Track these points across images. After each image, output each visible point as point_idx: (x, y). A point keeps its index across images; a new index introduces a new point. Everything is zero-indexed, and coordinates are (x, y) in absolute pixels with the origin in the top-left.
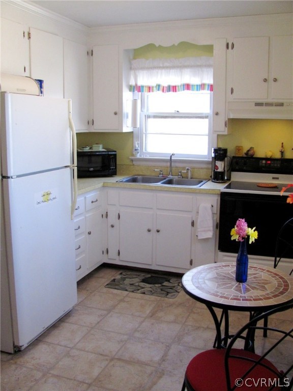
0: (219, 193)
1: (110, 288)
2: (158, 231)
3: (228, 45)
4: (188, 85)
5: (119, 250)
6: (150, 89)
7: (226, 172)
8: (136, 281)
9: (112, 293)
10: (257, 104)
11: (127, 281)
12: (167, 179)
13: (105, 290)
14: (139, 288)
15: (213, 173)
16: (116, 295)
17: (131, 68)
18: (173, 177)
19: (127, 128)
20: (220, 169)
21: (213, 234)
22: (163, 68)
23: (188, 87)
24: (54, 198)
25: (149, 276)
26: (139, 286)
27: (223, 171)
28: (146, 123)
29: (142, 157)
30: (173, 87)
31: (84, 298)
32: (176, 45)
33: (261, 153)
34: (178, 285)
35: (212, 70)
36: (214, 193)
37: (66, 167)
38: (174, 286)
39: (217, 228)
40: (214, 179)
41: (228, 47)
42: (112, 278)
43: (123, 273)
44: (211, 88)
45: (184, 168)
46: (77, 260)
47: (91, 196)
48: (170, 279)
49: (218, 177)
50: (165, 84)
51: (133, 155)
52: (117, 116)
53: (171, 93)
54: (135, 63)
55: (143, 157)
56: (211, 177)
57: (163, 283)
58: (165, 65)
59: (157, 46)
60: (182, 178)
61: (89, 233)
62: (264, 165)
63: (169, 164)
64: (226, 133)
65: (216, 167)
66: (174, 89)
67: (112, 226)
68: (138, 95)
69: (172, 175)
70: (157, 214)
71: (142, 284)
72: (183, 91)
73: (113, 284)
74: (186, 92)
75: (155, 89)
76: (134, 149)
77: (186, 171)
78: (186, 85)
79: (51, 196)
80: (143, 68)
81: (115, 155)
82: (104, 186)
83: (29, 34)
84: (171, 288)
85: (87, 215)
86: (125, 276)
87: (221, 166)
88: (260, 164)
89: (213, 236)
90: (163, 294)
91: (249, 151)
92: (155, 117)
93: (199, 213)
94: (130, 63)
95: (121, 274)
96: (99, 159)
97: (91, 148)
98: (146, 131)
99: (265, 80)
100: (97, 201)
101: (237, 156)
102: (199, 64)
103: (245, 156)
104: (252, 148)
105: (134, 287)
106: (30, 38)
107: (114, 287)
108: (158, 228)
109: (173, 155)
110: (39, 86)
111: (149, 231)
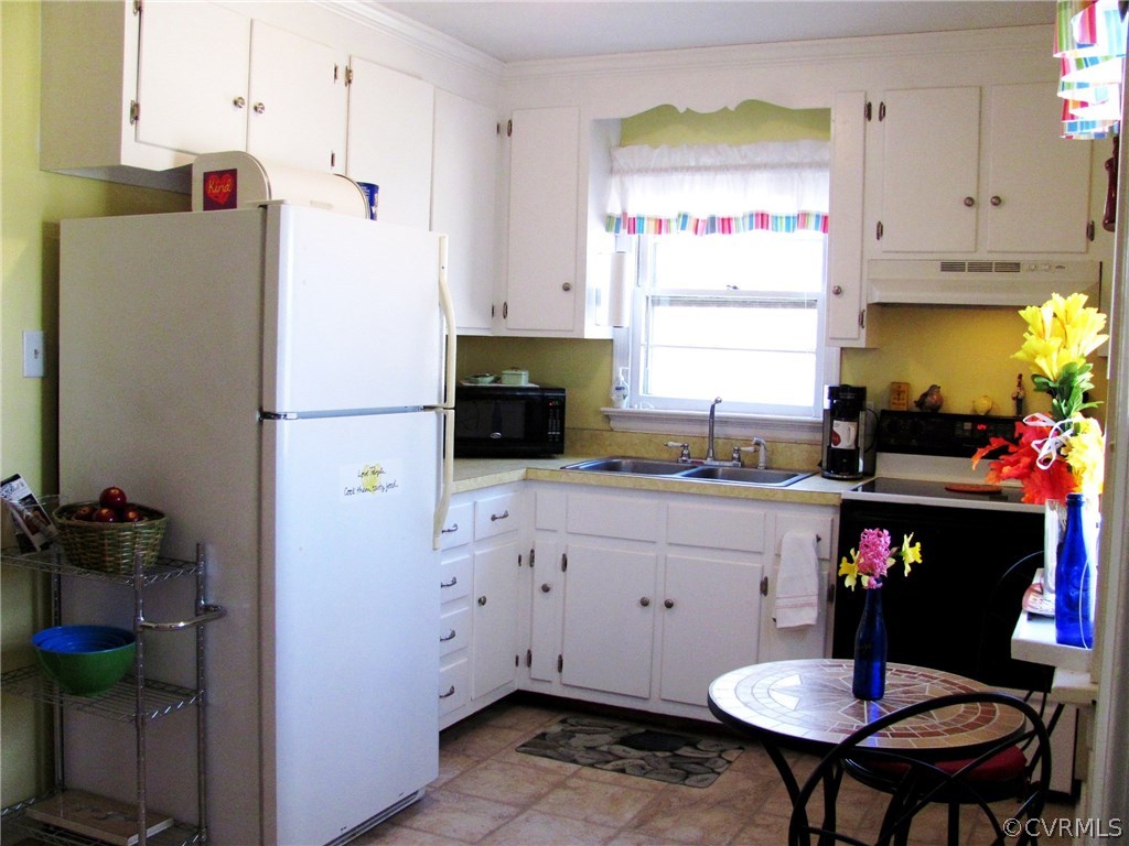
0: (837, 502)
1: (531, 753)
2: (669, 605)
3: (869, 107)
4: (762, 215)
5: (560, 657)
6: (660, 225)
7: (861, 452)
8: (603, 740)
9: (535, 766)
10: (948, 267)
11: (580, 740)
12: (700, 468)
13: (516, 757)
14: (610, 757)
15: (825, 453)
16: (547, 770)
17: (611, 171)
18: (717, 463)
19: (595, 327)
20: (845, 443)
21: (819, 614)
22: (698, 169)
23: (762, 220)
24: (390, 486)
25: (642, 730)
26: (610, 753)
27: (853, 448)
28: (647, 318)
29: (636, 408)
30: (723, 220)
31: (457, 772)
32: (732, 108)
33: (960, 401)
34: (720, 756)
35: (828, 174)
36: (824, 502)
37: (426, 408)
38: (708, 759)
39: (830, 598)
40: (829, 470)
41: (868, 115)
42: (539, 732)
43: (569, 721)
44: (825, 222)
45: (747, 442)
46: (442, 670)
47: (492, 501)
48: (698, 742)
49: (838, 464)
50: (702, 212)
51: (610, 403)
52: (569, 295)
53: (717, 236)
54: (624, 156)
55: (639, 408)
56: (820, 465)
57: (677, 749)
58: (701, 164)
59: (682, 110)
60: (743, 466)
61: (480, 601)
62: (967, 434)
63: (706, 430)
64: (862, 344)
65: (835, 437)
66: (726, 225)
67: (546, 589)
68: (628, 241)
69: (715, 459)
70: (666, 558)
71: (619, 749)
72: (748, 232)
73: (539, 745)
74: (759, 233)
75: (673, 225)
76: (614, 387)
77: (751, 449)
78: (757, 215)
79: (383, 480)
80: (643, 171)
81: (562, 401)
82: (525, 479)
83: (348, 72)
84: (697, 763)
85: (477, 553)
86: (573, 728)
87: (846, 433)
88: (958, 432)
89: (818, 619)
90: (676, 774)
91: (925, 395)
92: (675, 301)
93: (782, 557)
94: (611, 158)
95: (563, 722)
96: (519, 409)
97: (497, 380)
98: (647, 340)
99: (970, 202)
100: (505, 516)
101: (893, 408)
102: (792, 159)
103: (917, 410)
104: (934, 388)
105: (597, 756)
106: (350, 81)
107: (543, 752)
108: (671, 597)
109: (717, 402)
110: (366, 199)
111: (645, 603)
